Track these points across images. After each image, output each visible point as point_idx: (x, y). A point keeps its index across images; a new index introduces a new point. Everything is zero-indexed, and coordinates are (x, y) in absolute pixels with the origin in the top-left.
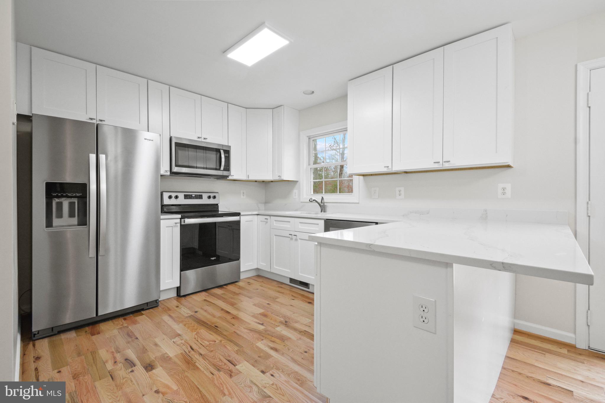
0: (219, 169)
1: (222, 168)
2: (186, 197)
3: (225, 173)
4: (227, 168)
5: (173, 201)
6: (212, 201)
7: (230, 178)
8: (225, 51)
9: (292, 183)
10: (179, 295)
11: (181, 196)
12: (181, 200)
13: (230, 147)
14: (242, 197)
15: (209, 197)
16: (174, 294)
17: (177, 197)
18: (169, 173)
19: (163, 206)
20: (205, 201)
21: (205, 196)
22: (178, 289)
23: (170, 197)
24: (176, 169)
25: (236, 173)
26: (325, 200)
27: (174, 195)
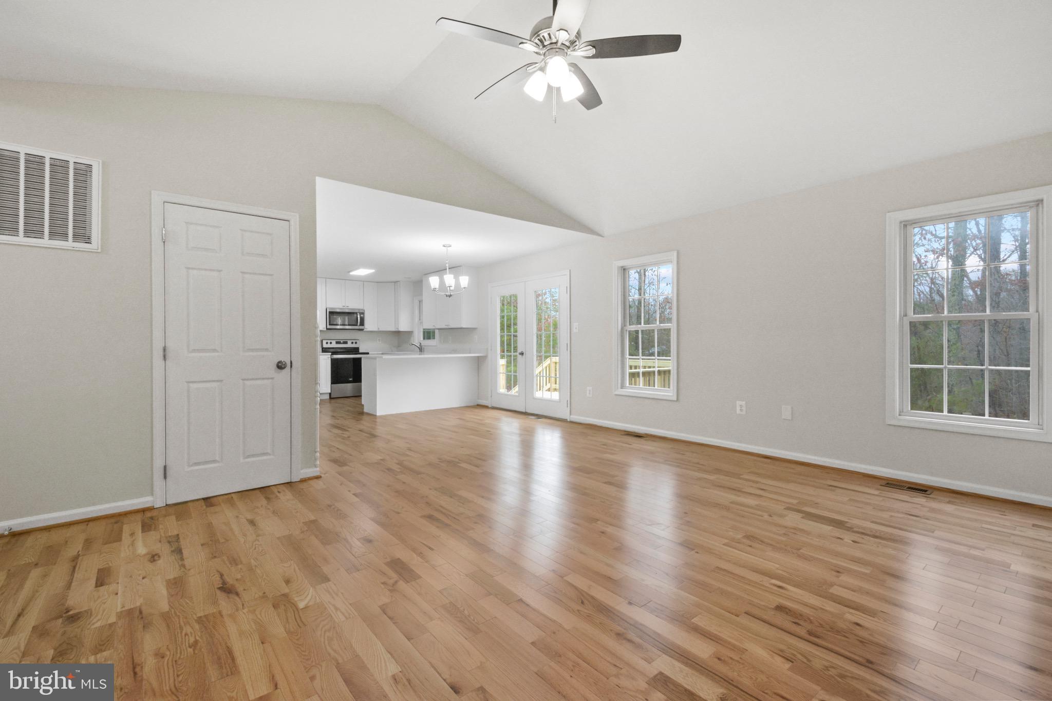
0: (357, 325)
1: (359, 324)
2: (337, 343)
3: (361, 327)
4: (362, 324)
5: (329, 346)
6: (354, 346)
7: (365, 330)
8: (349, 272)
9: (410, 333)
10: (331, 398)
11: (334, 342)
12: (334, 345)
13: (364, 310)
14: (378, 342)
15: (352, 343)
16: (327, 397)
17: (331, 343)
18: (325, 329)
19: (323, 348)
20: (349, 345)
21: (349, 342)
22: (330, 394)
23: (327, 343)
24: (328, 327)
25: (369, 325)
26: (422, 344)
27: (329, 341)
